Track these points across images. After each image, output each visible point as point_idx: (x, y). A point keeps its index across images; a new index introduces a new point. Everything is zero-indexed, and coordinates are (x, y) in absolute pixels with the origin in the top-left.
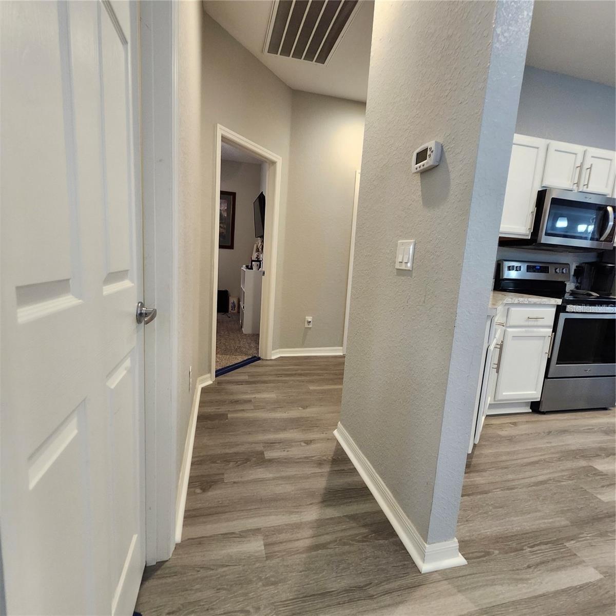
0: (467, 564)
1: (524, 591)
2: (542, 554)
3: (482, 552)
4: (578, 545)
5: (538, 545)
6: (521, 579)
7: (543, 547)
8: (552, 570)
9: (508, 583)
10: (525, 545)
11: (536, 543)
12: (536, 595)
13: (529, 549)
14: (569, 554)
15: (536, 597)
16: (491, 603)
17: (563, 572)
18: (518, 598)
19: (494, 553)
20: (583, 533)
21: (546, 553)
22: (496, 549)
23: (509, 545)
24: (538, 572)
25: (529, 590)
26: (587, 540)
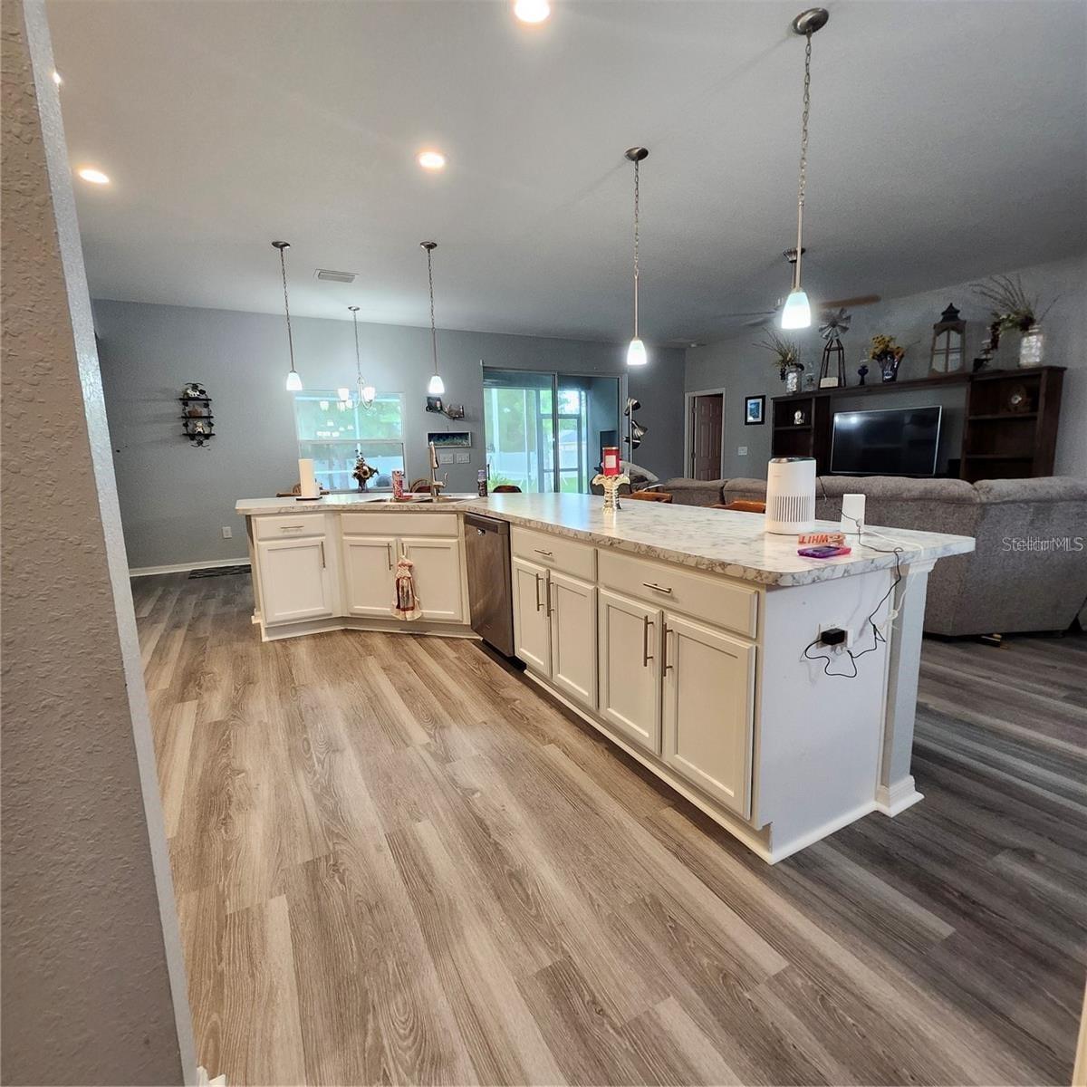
0: (224, 1076)
1: (287, 996)
2: (237, 951)
3: (207, 1042)
4: (233, 899)
5: (219, 949)
6: (270, 994)
7: (225, 944)
8: (263, 947)
9: (272, 1017)
10: (215, 967)
11: (216, 951)
12: (295, 982)
13: (223, 964)
14: (245, 916)
15: (299, 984)
16: (299, 1053)
17: (269, 934)
18: (296, 1009)
19: (216, 1023)
20: (218, 886)
21: (236, 944)
22: (209, 1017)
23: (208, 991)
24: (263, 966)
25: (288, 990)
26: (229, 885)
